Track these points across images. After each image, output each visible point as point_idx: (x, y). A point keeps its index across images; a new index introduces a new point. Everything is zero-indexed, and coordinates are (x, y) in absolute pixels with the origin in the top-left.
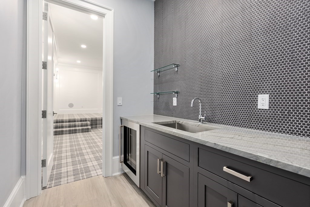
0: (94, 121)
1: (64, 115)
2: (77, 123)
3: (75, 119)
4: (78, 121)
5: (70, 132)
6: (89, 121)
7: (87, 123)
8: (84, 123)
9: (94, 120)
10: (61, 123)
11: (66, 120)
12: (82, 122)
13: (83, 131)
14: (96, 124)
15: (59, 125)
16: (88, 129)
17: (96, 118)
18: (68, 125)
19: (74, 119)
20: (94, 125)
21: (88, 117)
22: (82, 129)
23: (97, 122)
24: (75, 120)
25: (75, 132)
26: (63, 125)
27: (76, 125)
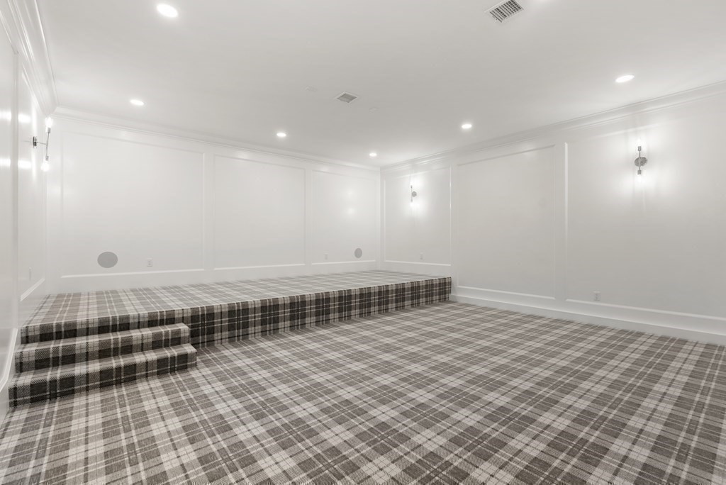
0: (203, 319)
1: (80, 295)
2: (135, 334)
3: (128, 317)
4: (139, 325)
5: (107, 380)
6: (183, 320)
7: (178, 332)
8: (167, 333)
9: (203, 315)
10: (66, 337)
11: (87, 323)
12: (156, 325)
13: (163, 368)
14: (211, 331)
15: (56, 350)
16: (184, 358)
17: (210, 308)
18: (97, 349)
19: (121, 318)
20: (203, 335)
21: (178, 305)
22: (161, 362)
23: (213, 323)
24: (125, 321)
25: (129, 375)
26: (72, 348)
27: (134, 343)
